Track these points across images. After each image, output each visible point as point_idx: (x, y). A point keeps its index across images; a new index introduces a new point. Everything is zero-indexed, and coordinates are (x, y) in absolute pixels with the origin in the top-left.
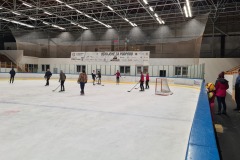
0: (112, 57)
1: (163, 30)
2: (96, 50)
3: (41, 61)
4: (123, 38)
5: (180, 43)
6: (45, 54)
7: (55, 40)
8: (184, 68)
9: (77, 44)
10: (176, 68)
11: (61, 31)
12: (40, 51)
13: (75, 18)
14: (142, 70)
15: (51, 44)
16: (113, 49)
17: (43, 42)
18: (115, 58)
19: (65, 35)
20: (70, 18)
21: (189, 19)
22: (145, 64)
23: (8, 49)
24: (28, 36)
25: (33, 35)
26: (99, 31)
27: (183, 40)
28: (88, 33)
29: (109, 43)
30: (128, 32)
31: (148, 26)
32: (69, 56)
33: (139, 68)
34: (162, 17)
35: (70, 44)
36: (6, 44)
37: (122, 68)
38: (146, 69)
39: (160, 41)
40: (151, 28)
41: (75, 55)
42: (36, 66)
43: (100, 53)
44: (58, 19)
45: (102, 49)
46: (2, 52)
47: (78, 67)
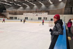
1: (52, 6)
2: (31, 12)
5: (57, 10)
6: (16, 14)
7: (18, 9)
9: (25, 10)
12: (14, 13)
13: (24, 2)
15: (17, 11)
16: (36, 12)
17: (15, 10)
18: (37, 15)
19: (21, 8)
21: (60, 2)
23: (4, 12)
24: (10, 8)
25: (12, 8)
26: (32, 7)
28: (28, 7)
29: (35, 10)
30: (41, 7)
31: (47, 4)
33: (44, 18)
34: (52, 1)
35: (23, 10)
36: (4, 11)
37: (39, 18)
38: (46, 18)
39: (51, 9)
41: (25, 14)
42: (13, 17)
44: (19, 3)
45: (33, 12)
46: (2, 13)
47: (26, 18)
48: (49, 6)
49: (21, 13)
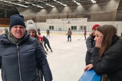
1: (95, 7)
2: (59, 18)
4: (73, 11)
5: (105, 13)
9: (49, 15)
13: (48, 1)
16: (68, 17)
18: (69, 22)
19: (43, 11)
20: (46, 2)
24: (26, 12)
25: (28, 11)
26: (60, 8)
27: (106, 11)
28: (55, 9)
29: (66, 14)
30: (76, 8)
31: (87, 4)
32: (45, 21)
35: (45, 15)
37: (72, 27)
39: (93, 12)
40: (88, 5)
41: (48, 21)
43: (61, 20)
48: (90, 7)
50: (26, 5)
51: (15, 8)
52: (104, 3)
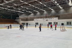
0: (46, 20)
1: (62, 11)
2: (41, 18)
3: (26, 22)
4: (49, 14)
6: (27, 20)
7: (29, 16)
8: (70, 22)
9: (36, 16)
10: (67, 22)
11: (31, 13)
12: (25, 19)
13: (35, 9)
14: (56, 23)
15: (28, 17)
16: (46, 17)
17: (26, 17)
18: (47, 20)
20: (33, 9)
22: (57, 21)
24: (22, 15)
25: (24, 15)
26: (42, 13)
27: (69, 13)
28: (38, 13)
29: (45, 16)
30: (51, 12)
31: (57, 10)
32: (33, 20)
33: (55, 23)
36: (17, 18)
37: (49, 23)
38: (57, 23)
39: (61, 14)
41: (35, 20)
42: (24, 23)
43: (42, 19)
44: (30, 10)
45: (43, 18)
46: (16, 20)
47: (36, 23)
48: (59, 11)
49: (32, 19)
50: (22, 12)
51: (17, 14)
52: (67, 8)
